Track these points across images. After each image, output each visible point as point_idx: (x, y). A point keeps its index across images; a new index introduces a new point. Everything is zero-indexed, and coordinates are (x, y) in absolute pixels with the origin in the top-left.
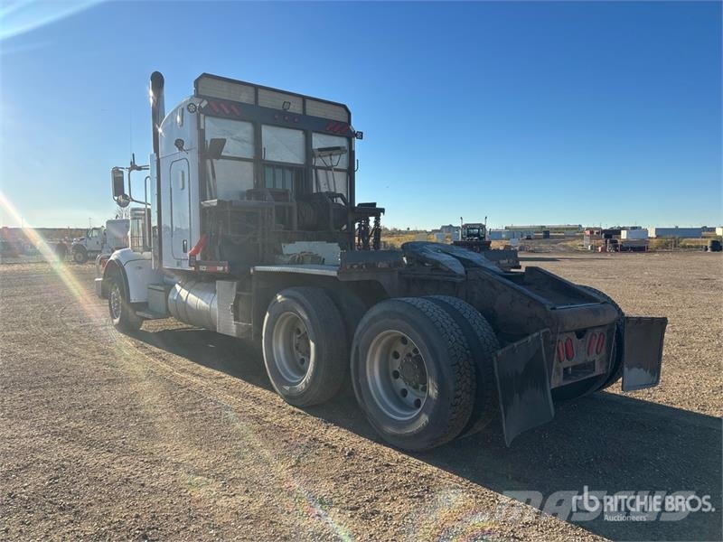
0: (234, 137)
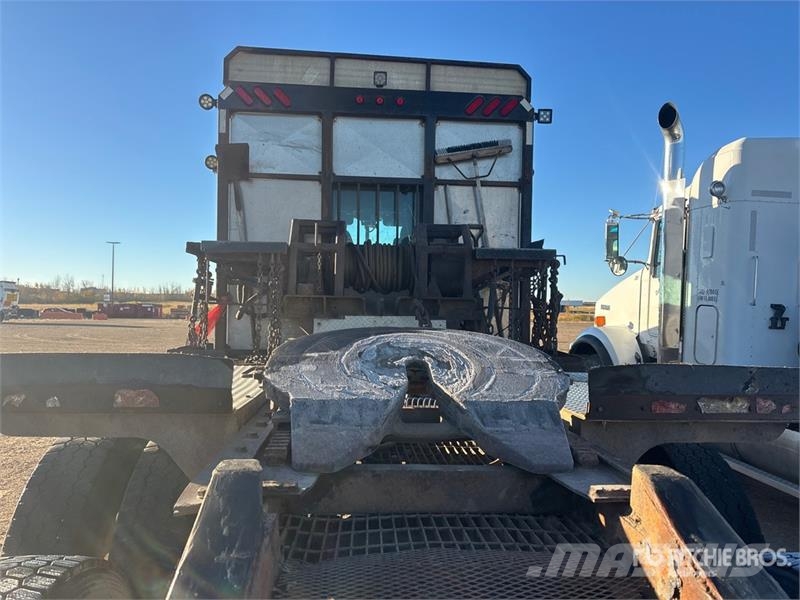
0: (284, 142)
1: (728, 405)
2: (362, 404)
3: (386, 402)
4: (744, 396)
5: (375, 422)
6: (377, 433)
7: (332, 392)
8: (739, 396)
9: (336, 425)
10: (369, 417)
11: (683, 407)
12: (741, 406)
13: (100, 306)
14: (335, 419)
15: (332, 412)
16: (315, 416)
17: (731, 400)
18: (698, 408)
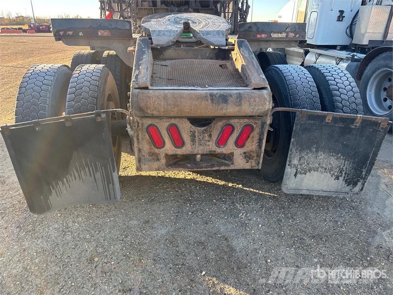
1: (280, 35)
2: (170, 31)
3: (177, 31)
4: (285, 32)
5: (174, 35)
6: (175, 38)
7: (162, 28)
8: (284, 32)
9: (163, 36)
10: (172, 34)
11: (266, 35)
12: (284, 35)
13: (30, 26)
14: (163, 35)
15: (162, 33)
16: (158, 34)
17: (281, 33)
18: (271, 36)
